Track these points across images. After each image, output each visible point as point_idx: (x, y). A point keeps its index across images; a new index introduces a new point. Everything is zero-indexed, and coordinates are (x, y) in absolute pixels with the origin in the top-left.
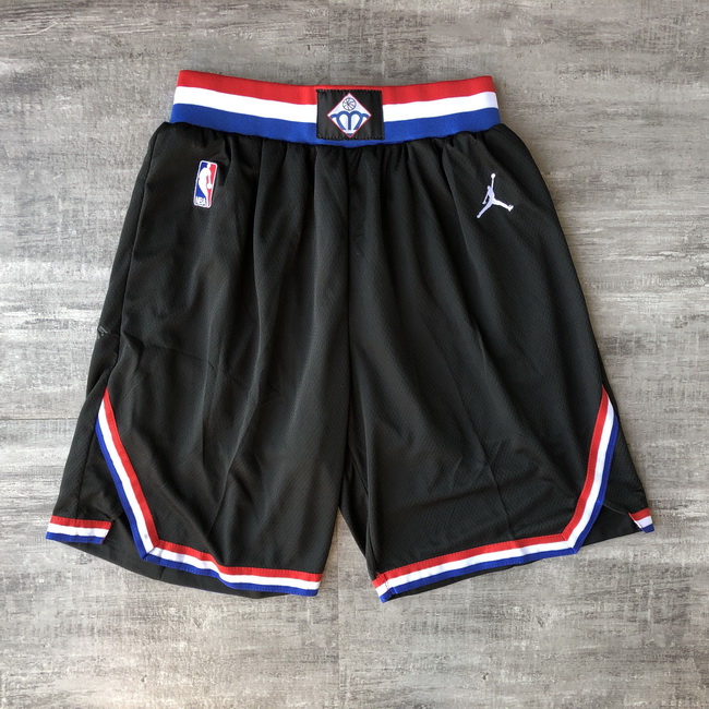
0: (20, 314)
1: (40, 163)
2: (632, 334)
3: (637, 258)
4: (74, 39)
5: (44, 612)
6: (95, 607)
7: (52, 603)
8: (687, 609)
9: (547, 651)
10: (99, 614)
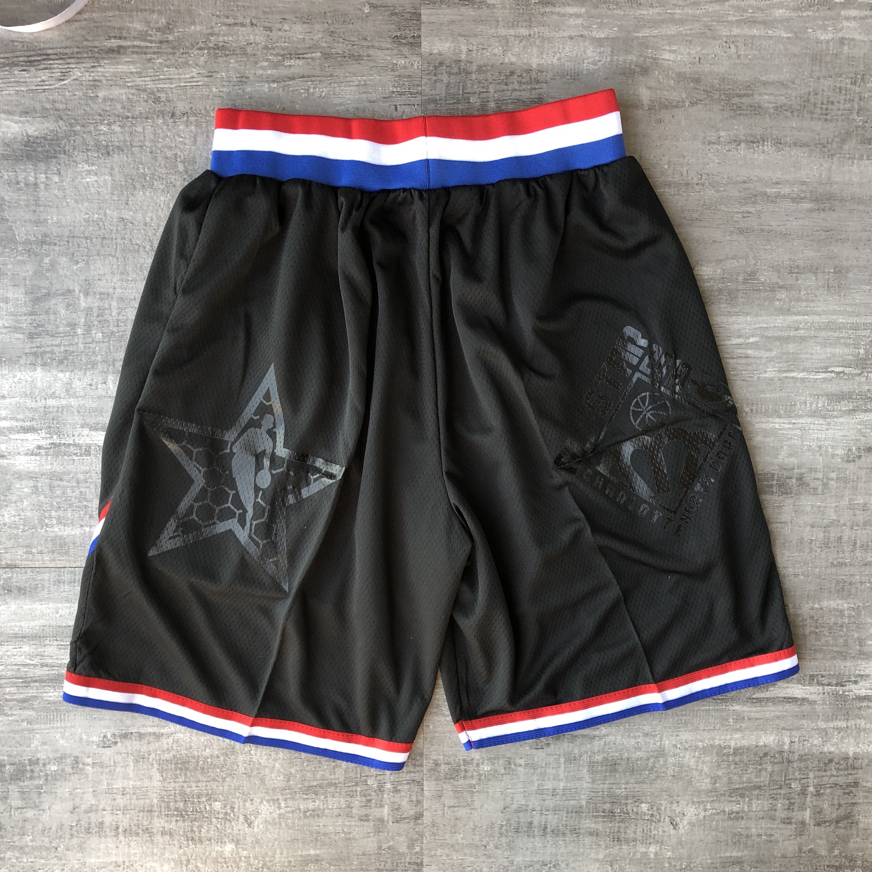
0: (30, 436)
1: (57, 248)
2: (793, 469)
3: (801, 375)
4: (101, 94)
5: (56, 807)
6: (121, 801)
7: (67, 795)
8: (856, 808)
9: (680, 859)
10: (125, 810)
